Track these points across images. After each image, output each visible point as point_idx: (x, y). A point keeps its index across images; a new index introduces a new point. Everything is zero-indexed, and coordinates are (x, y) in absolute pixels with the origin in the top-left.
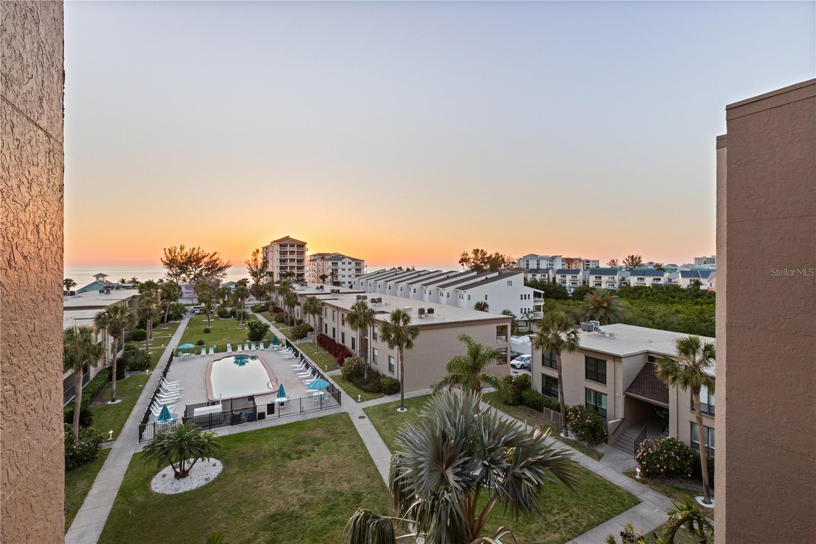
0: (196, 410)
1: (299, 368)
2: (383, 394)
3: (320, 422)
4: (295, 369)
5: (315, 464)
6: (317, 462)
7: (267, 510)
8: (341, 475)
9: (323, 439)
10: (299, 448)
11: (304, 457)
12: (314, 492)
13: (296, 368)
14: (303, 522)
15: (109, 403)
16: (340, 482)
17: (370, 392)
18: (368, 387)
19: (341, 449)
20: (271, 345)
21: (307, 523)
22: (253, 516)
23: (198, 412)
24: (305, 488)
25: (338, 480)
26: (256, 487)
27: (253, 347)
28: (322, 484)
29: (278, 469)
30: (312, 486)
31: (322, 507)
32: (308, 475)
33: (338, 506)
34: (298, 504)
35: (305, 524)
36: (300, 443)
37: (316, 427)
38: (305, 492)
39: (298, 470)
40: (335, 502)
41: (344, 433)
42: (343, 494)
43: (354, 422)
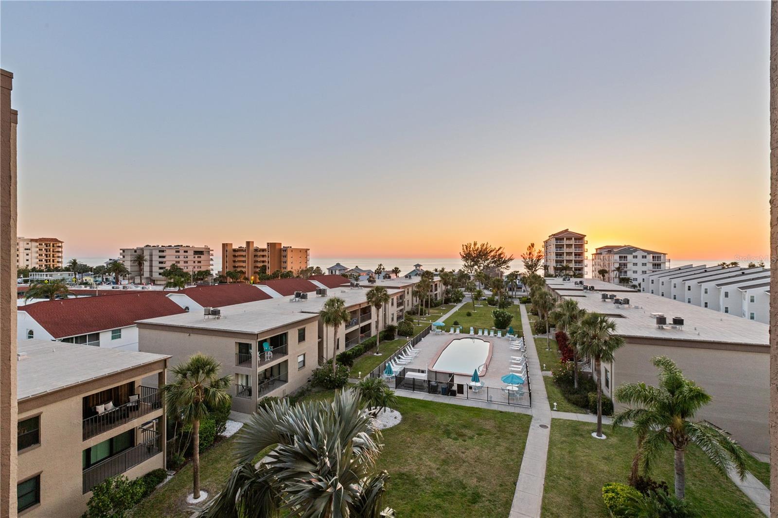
0: (409, 373)
1: (517, 360)
2: (589, 411)
3: (499, 415)
4: (513, 361)
5: (463, 450)
6: (467, 449)
7: (402, 468)
8: (477, 471)
9: (489, 432)
10: (463, 431)
11: (460, 440)
12: (444, 472)
13: (514, 359)
14: (417, 491)
15: (375, 354)
16: (471, 476)
17: (574, 403)
18: (573, 397)
19: (497, 448)
20: (508, 335)
21: (419, 494)
22: (390, 467)
23: (409, 375)
24: (440, 465)
25: (471, 473)
26: (409, 447)
27: (492, 334)
28: (455, 470)
29: (433, 441)
30: (446, 467)
31: (442, 489)
32: (451, 456)
33: (453, 495)
34: (425, 476)
35: (417, 493)
36: (467, 427)
37: (490, 419)
38: (438, 469)
39: (447, 448)
40: (454, 490)
41: (512, 434)
42: (466, 488)
43: (531, 427)
